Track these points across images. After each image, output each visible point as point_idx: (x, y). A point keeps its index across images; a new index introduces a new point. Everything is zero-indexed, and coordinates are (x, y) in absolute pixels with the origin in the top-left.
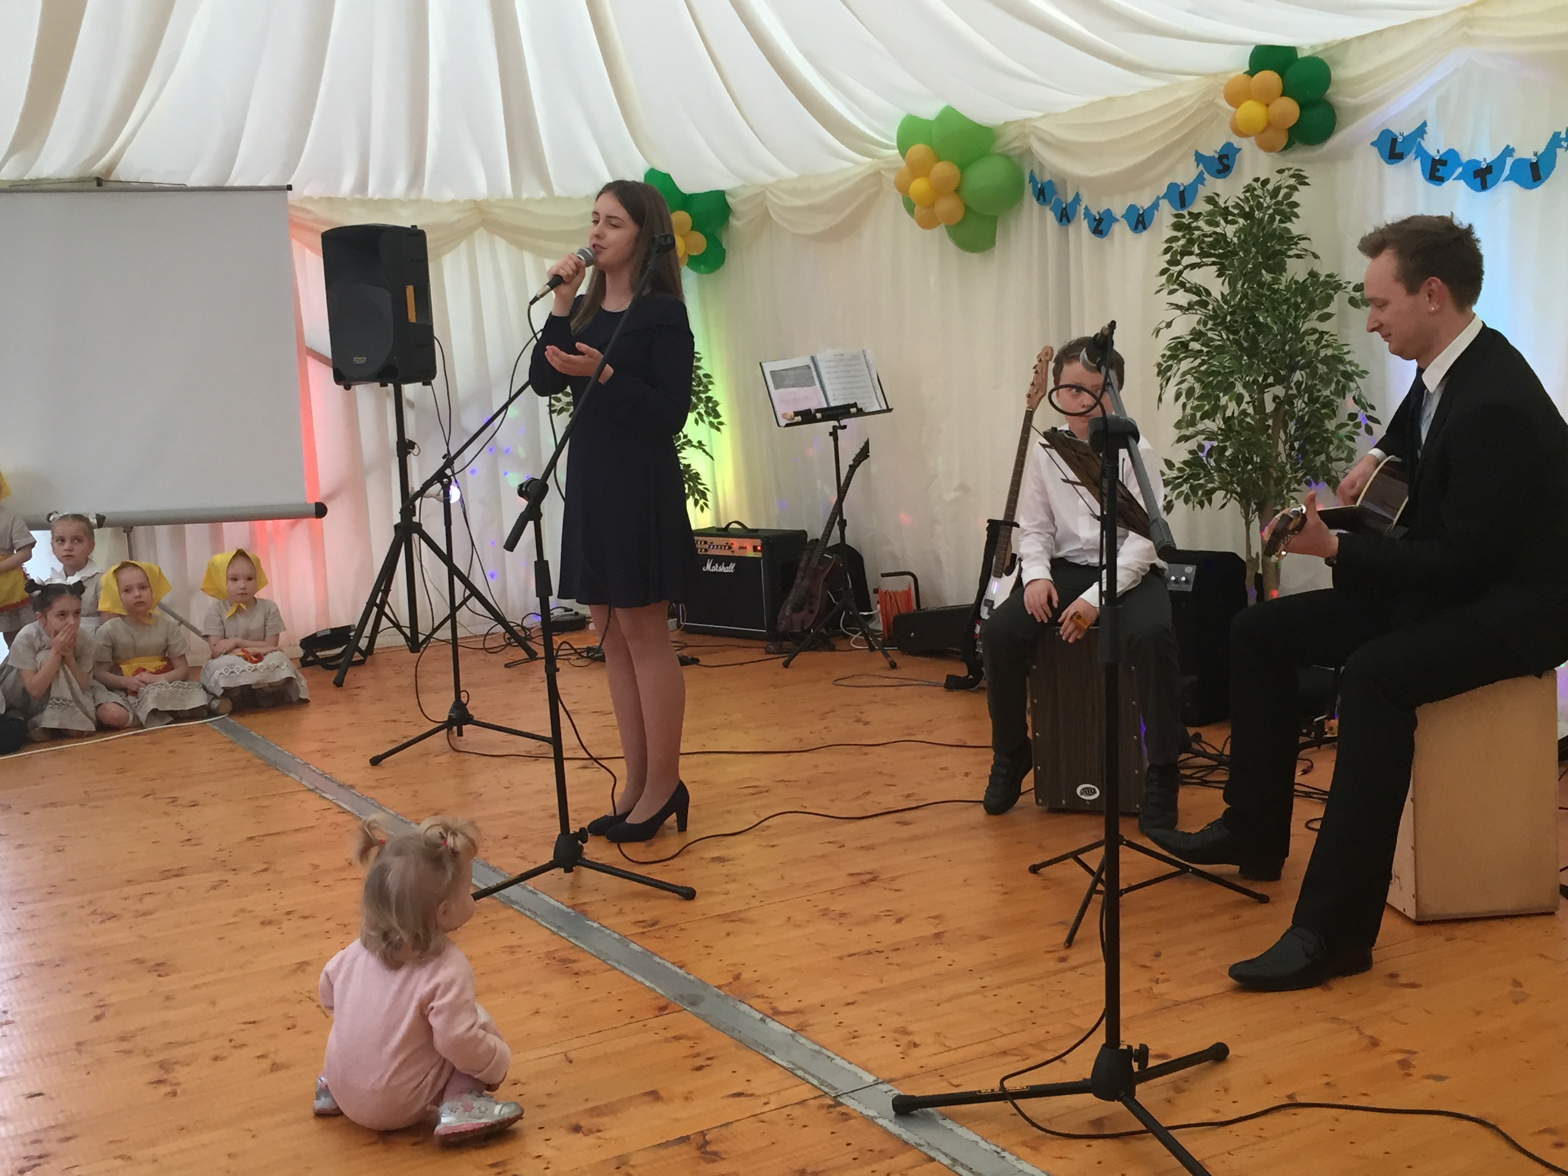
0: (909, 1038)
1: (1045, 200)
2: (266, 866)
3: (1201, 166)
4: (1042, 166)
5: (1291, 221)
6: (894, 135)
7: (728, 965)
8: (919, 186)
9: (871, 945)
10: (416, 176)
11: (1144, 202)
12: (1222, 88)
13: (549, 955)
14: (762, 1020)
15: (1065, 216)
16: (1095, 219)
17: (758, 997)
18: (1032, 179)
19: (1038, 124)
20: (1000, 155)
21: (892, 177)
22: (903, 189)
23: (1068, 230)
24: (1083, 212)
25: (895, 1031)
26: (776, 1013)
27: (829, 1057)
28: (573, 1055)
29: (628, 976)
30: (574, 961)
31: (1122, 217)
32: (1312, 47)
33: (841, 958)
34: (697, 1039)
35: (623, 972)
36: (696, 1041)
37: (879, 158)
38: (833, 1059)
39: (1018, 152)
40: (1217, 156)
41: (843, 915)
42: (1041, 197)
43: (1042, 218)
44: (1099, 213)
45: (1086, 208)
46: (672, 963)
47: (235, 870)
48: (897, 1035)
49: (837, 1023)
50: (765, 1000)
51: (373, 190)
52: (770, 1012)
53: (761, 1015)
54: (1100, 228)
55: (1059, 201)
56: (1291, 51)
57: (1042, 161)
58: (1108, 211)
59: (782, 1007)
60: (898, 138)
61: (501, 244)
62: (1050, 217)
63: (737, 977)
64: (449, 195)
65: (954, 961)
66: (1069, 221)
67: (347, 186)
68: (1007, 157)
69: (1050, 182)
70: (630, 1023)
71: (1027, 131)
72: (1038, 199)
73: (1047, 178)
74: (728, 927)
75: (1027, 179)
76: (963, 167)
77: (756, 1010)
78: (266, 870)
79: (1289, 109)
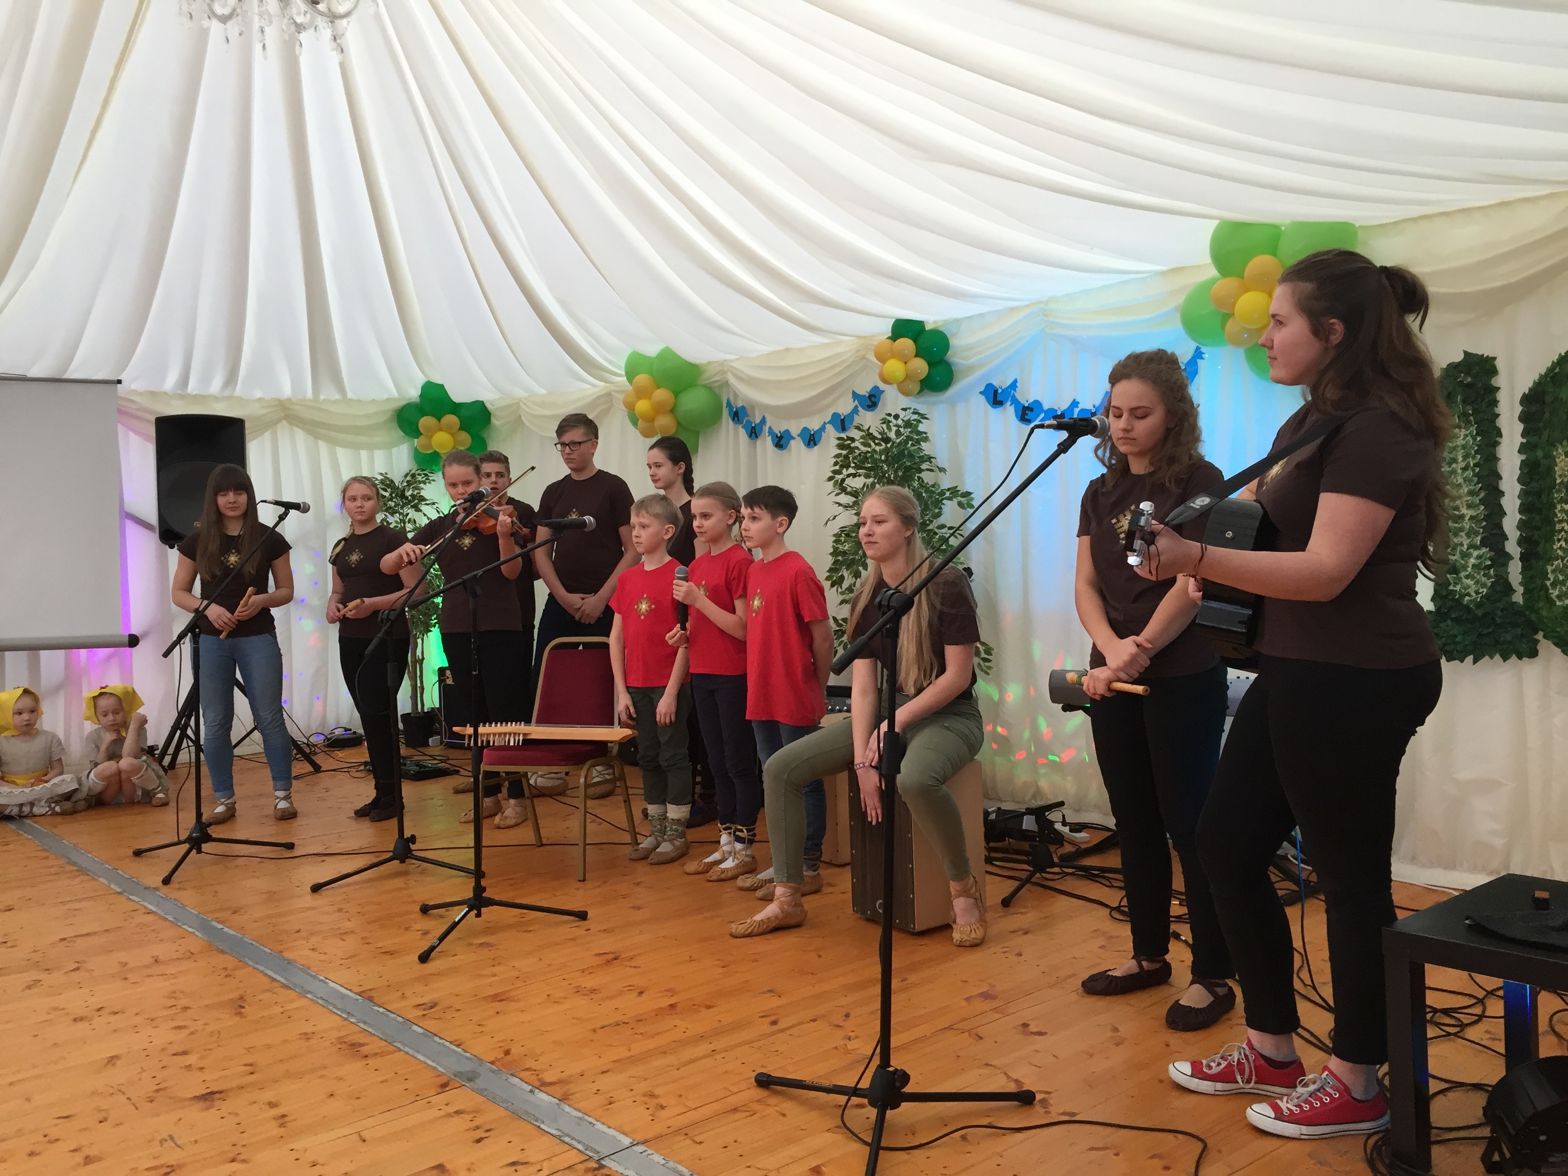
0: (656, 1101)
1: (738, 420)
2: (76, 965)
3: (856, 401)
4: (736, 395)
5: (920, 444)
6: (623, 364)
7: (498, 1042)
8: (642, 406)
9: (620, 1018)
10: (231, 378)
11: (814, 425)
12: (873, 348)
13: (341, 1040)
14: (531, 1091)
15: (754, 433)
16: (777, 436)
17: (527, 1069)
18: (729, 404)
19: (734, 364)
20: (705, 386)
21: (621, 397)
22: (630, 407)
23: (755, 444)
24: (767, 430)
25: (645, 1095)
26: (543, 1085)
27: (591, 1123)
28: (365, 1135)
29: (412, 1056)
30: (363, 1045)
31: (798, 436)
32: (935, 322)
33: (594, 1031)
34: (476, 1112)
35: (408, 1053)
36: (475, 1114)
37: (613, 383)
38: (594, 1125)
39: (716, 384)
40: (867, 395)
41: (593, 991)
42: (736, 418)
43: (736, 433)
44: (780, 432)
45: (770, 428)
46: (451, 1043)
47: (48, 970)
48: (645, 1099)
49: (594, 1090)
50: (533, 1072)
51: (192, 387)
52: (537, 1084)
53: (530, 1087)
54: (781, 443)
55: (749, 422)
56: (921, 324)
57: (737, 392)
58: (787, 431)
59: (548, 1080)
60: (626, 367)
61: (300, 435)
62: (742, 433)
63: (507, 1053)
64: (258, 394)
65: (687, 1029)
66: (757, 437)
67: (170, 383)
68: (709, 388)
69: (743, 406)
70: (416, 1101)
71: (725, 369)
72: (733, 420)
73: (740, 405)
74: (498, 1006)
75: (725, 404)
76: (677, 394)
77: (526, 1082)
78: (78, 969)
79: (921, 366)
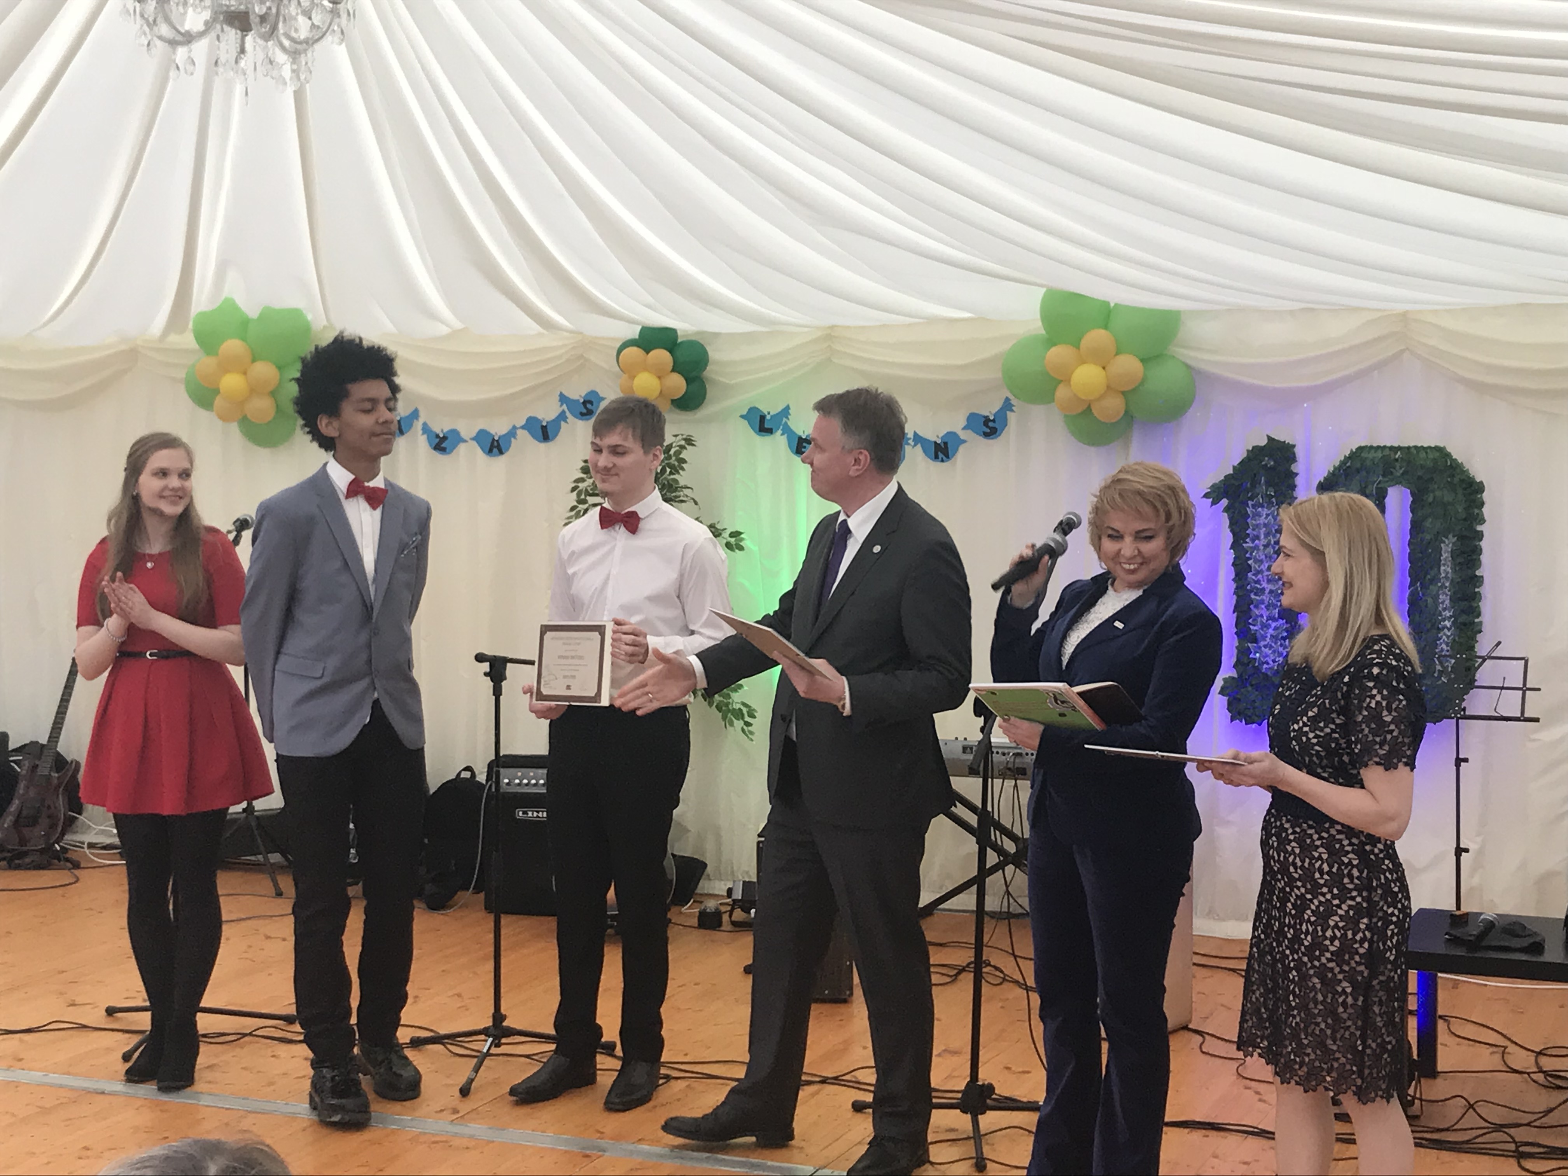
3: (565, 407)
5: (679, 473)
8: (232, 381)
11: (498, 429)
16: (437, 436)
24: (420, 427)
31: (473, 439)
40: (582, 400)
44: (442, 431)
45: (425, 424)
54: (443, 445)
56: (674, 332)
58: (454, 431)
76: (281, 368)
79: (680, 384)
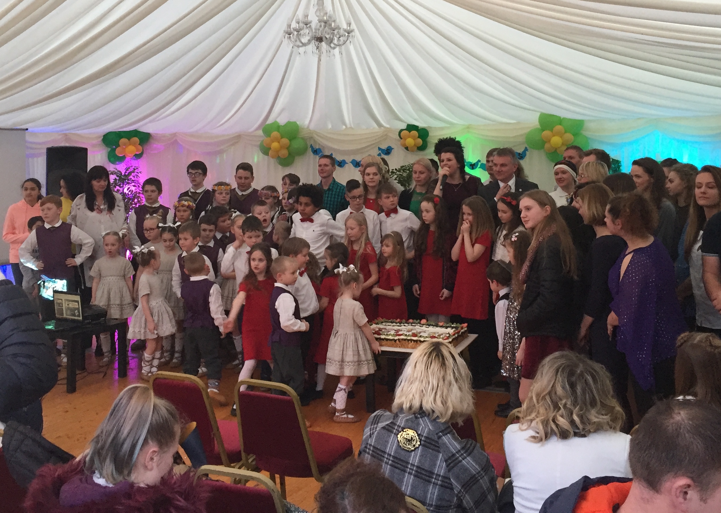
3: (380, 151)
8: (275, 145)
18: (311, 146)
20: (302, 138)
22: (268, 145)
31: (351, 162)
39: (307, 137)
40: (385, 149)
44: (340, 160)
56: (417, 127)
57: (317, 142)
58: (344, 160)
71: (314, 133)
72: (314, 153)
73: (317, 148)
75: (309, 147)
76: (290, 140)
79: (419, 141)
